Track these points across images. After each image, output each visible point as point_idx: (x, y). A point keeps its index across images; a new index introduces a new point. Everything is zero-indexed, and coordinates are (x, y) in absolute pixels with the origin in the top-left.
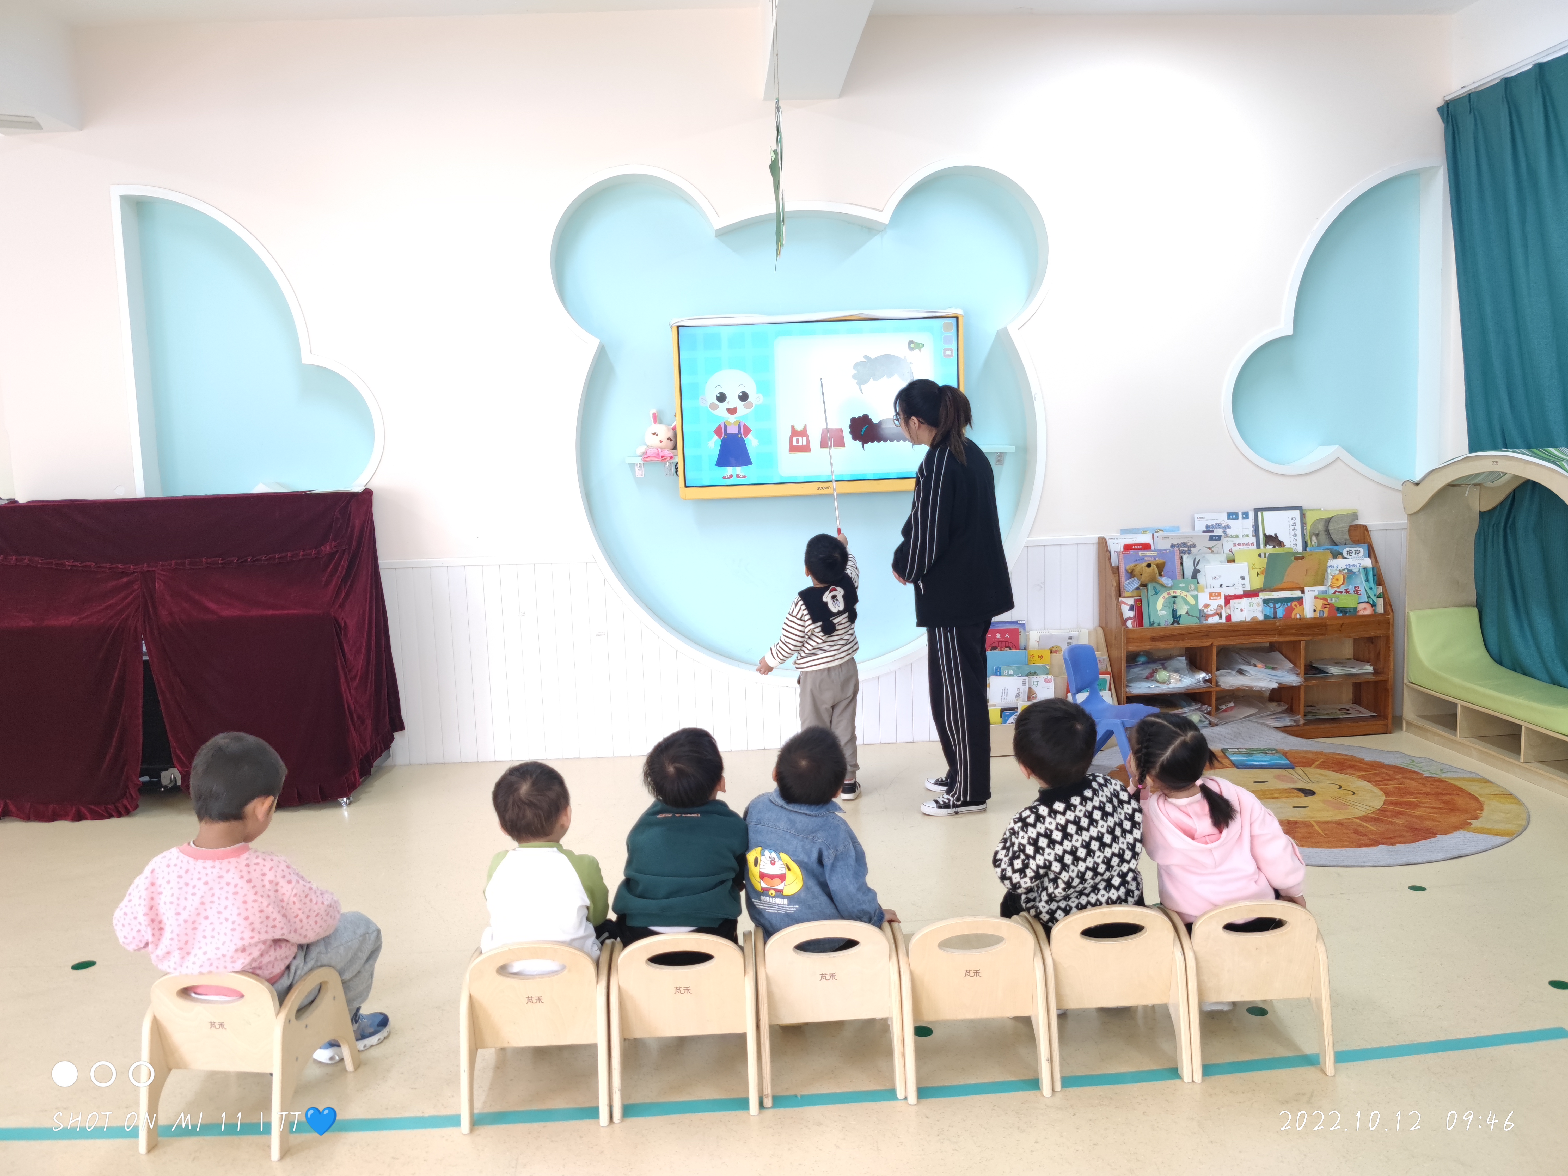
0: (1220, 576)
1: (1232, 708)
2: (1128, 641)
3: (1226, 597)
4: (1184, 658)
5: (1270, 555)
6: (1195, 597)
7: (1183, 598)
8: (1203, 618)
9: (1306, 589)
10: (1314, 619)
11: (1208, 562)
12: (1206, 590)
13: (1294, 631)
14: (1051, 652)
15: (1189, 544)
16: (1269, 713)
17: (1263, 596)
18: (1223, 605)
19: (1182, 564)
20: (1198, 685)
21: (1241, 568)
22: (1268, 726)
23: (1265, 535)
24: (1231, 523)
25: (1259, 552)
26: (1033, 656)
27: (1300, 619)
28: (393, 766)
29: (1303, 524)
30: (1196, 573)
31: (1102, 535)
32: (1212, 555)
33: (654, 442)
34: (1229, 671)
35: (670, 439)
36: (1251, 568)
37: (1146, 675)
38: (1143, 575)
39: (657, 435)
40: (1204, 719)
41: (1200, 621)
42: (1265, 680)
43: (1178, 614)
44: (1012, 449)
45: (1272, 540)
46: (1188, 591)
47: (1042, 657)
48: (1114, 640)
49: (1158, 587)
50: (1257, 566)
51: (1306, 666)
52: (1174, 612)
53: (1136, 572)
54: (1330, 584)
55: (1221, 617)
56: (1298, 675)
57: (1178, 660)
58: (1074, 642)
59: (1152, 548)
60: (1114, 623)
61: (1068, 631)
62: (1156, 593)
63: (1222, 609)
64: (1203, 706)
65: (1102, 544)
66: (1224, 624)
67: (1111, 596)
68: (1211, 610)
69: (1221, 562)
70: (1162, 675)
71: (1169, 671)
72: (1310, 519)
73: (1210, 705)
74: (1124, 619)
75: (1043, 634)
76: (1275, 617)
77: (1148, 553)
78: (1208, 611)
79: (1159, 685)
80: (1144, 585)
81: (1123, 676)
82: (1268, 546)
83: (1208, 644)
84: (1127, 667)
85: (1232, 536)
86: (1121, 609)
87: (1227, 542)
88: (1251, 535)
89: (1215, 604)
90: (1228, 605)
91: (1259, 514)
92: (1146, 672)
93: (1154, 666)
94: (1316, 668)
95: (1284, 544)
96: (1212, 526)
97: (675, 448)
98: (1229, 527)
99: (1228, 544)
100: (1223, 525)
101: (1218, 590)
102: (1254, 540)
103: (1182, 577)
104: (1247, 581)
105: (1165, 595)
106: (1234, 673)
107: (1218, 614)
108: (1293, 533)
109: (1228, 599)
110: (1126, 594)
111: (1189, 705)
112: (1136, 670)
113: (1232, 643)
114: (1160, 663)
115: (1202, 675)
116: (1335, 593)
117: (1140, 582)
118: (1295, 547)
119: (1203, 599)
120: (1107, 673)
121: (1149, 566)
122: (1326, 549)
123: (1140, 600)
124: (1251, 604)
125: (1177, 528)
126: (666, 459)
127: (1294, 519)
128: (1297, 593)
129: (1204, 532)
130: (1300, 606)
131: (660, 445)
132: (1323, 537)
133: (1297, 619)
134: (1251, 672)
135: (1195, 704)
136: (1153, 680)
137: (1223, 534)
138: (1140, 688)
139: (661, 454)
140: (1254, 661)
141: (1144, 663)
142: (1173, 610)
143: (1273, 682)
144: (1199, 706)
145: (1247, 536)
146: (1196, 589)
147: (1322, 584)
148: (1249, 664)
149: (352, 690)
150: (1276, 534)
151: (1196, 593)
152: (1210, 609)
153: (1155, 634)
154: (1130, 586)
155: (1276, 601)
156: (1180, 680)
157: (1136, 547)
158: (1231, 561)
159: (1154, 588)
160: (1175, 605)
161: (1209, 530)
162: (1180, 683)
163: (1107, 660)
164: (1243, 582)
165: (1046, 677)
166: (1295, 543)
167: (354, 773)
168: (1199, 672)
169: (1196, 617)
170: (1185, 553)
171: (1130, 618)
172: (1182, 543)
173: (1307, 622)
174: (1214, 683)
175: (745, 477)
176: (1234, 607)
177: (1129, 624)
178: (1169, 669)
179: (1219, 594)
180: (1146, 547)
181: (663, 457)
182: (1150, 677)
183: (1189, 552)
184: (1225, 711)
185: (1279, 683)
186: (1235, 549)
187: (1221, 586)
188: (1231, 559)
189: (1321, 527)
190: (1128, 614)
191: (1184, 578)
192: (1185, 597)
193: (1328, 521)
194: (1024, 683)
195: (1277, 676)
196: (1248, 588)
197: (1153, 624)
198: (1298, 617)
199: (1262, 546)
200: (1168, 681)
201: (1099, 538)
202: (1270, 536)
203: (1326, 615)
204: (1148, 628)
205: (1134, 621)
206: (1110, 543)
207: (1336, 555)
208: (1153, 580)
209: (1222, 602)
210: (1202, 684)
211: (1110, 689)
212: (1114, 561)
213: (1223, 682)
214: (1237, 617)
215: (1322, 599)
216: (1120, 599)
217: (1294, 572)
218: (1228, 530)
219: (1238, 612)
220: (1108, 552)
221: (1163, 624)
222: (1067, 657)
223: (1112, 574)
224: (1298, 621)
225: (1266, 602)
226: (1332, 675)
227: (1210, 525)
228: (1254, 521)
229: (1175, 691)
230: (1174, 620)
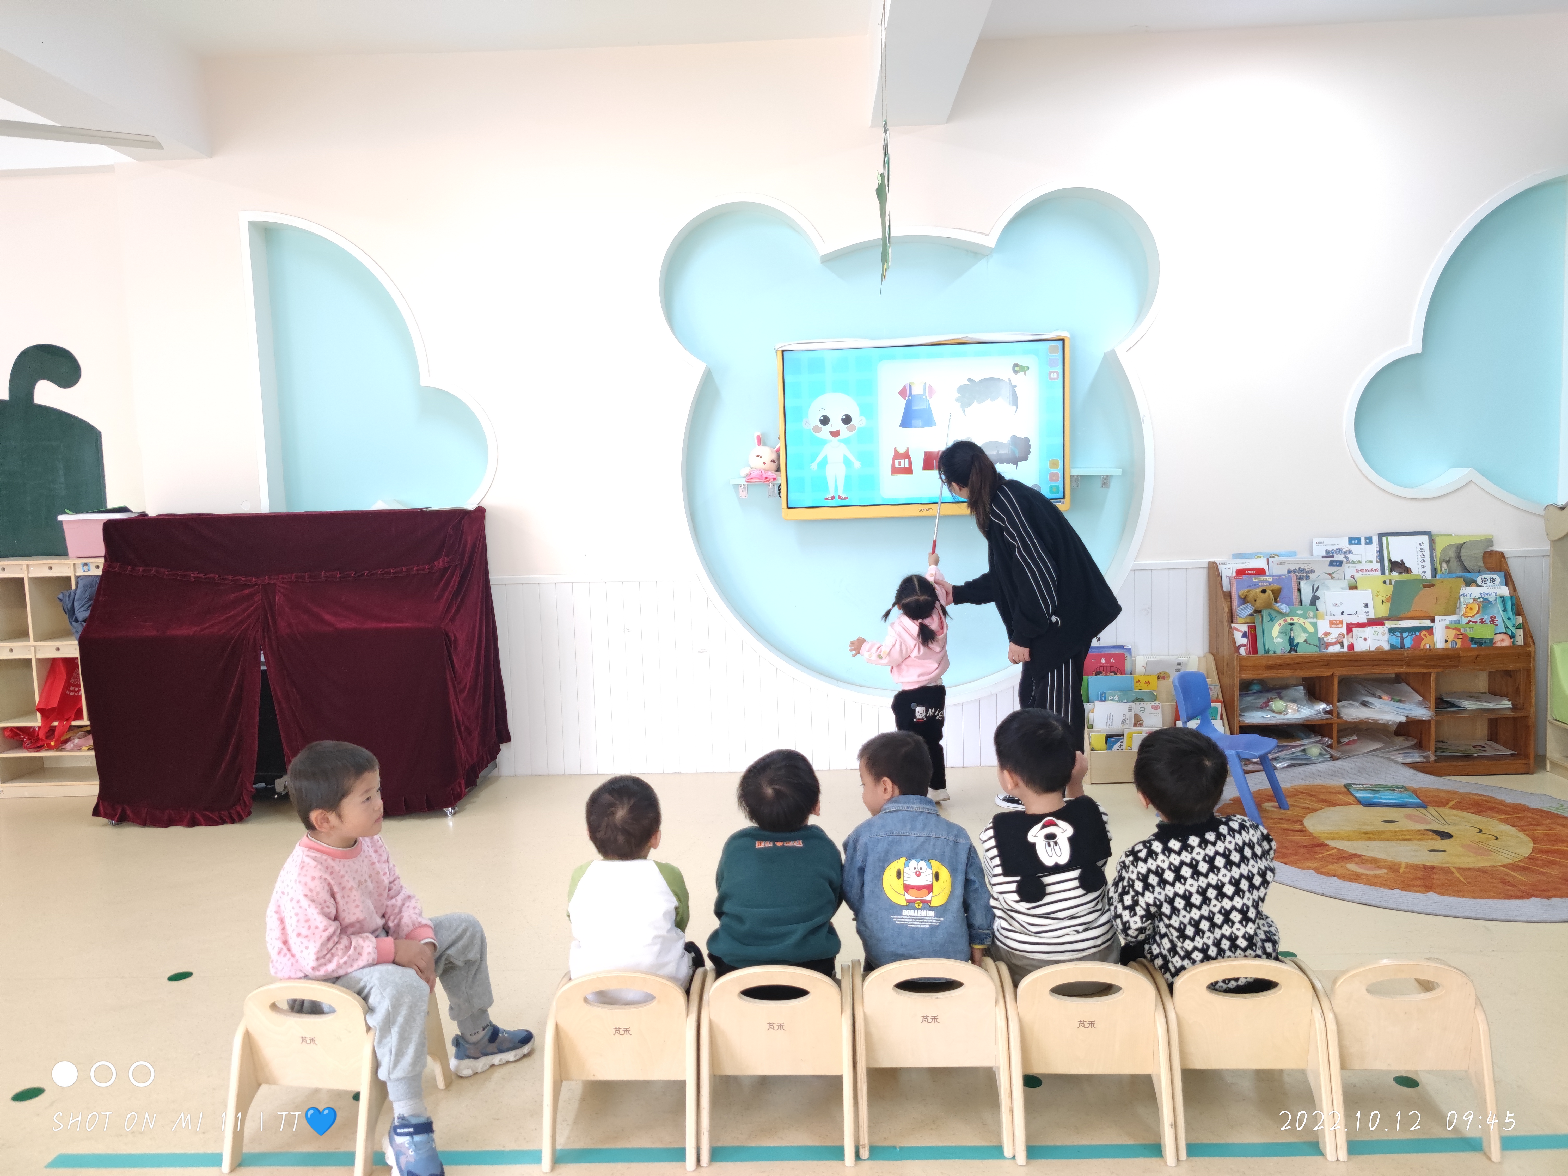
0: (1341, 603)
1: (1355, 741)
2: (1241, 668)
3: (1348, 625)
4: (1302, 688)
5: (1396, 582)
6: (1315, 625)
7: (1301, 625)
8: (1322, 647)
9: (1437, 618)
10: (1446, 649)
11: (1328, 588)
12: (1326, 617)
13: (1423, 662)
14: (1158, 678)
15: (1307, 570)
16: (1397, 748)
17: (1388, 624)
18: (1345, 633)
19: (1299, 590)
20: (1318, 717)
21: (1364, 595)
22: (1396, 762)
23: (1390, 560)
24: (1353, 548)
25: (1383, 578)
26: (1139, 681)
27: (1430, 650)
28: (499, 777)
29: (1432, 550)
30: (1314, 600)
31: (1212, 560)
32: (1332, 582)
33: (758, 464)
34: (1352, 702)
35: (773, 461)
36: (1376, 595)
37: (1261, 704)
38: (1257, 602)
39: (761, 457)
40: (1324, 752)
41: (1320, 649)
42: (1391, 713)
43: (1296, 641)
44: (1119, 472)
45: (1399, 566)
46: (1306, 618)
47: (1149, 682)
48: (1225, 668)
49: (1274, 614)
50: (1382, 593)
51: (1436, 699)
52: (1291, 640)
53: (1250, 597)
54: (1462, 613)
55: (1342, 646)
56: (1428, 708)
57: (1296, 690)
58: (1183, 670)
59: (1267, 573)
60: (1226, 651)
61: (1177, 656)
62: (1272, 620)
63: (1344, 637)
64: (1324, 739)
65: (1213, 569)
66: (1347, 653)
67: (1222, 622)
68: (1332, 639)
69: (1342, 589)
70: (1278, 704)
71: (1286, 701)
72: (1440, 546)
73: (1331, 737)
74: (1237, 645)
75: (1149, 659)
76: (1402, 647)
77: (1262, 579)
78: (1328, 640)
79: (1275, 715)
80: (1258, 612)
81: (1235, 705)
82: (1393, 572)
83: (1328, 674)
84: (1240, 695)
85: (1354, 562)
86: (1233, 635)
87: (1349, 567)
88: (1375, 561)
89: (1336, 632)
90: (1351, 634)
91: (1384, 539)
92: (1261, 701)
93: (1269, 695)
94: (1447, 702)
95: (1411, 570)
96: (1333, 552)
97: (778, 470)
98: (1350, 552)
99: (1349, 570)
100: (1344, 550)
101: (1340, 617)
102: (1378, 566)
103: (1300, 604)
104: (1370, 609)
105: (1282, 621)
106: (1357, 704)
107: (1340, 643)
108: (1421, 559)
109: (1350, 628)
110: (1239, 620)
111: (1308, 737)
112: (1249, 699)
113: (1355, 673)
114: (1276, 693)
115: (1322, 706)
116: (1468, 623)
117: (1254, 608)
118: (1423, 575)
119: (1323, 626)
120: (1218, 701)
121: (1264, 591)
122: (1458, 577)
123: (1255, 627)
124: (1375, 633)
125: (1294, 553)
126: (769, 480)
127: (1422, 545)
128: (1427, 623)
129: (1323, 557)
130: (1429, 635)
131: (764, 466)
132: (1454, 564)
133: (1427, 649)
134: (1376, 704)
135: (1315, 736)
136: (1268, 710)
137: (1344, 560)
138: (1254, 717)
139: (765, 476)
140: (1379, 693)
141: (1258, 692)
142: (1290, 637)
143: (1400, 715)
144: (1319, 738)
145: (1371, 562)
146: (1315, 616)
147: (1454, 613)
148: (1374, 695)
149: (460, 703)
150: (1402, 561)
151: (1315, 620)
152: (1330, 637)
153: (1271, 662)
154: (1244, 612)
155: (1403, 630)
156: (1298, 711)
157: (1249, 572)
158: (1353, 587)
159: (1270, 615)
160: (1292, 632)
161: (1328, 555)
162: (1298, 713)
163: (1218, 688)
164: (1367, 609)
165: (1153, 703)
166: (1423, 570)
167: (460, 783)
168: (1318, 703)
169: (1316, 645)
170: (1302, 579)
171: (1244, 645)
172: (1299, 569)
173: (1437, 654)
174: (1335, 715)
175: (846, 498)
176: (1357, 635)
177: (1242, 651)
178: (1286, 698)
179: (1341, 622)
180: (1260, 572)
181: (766, 478)
182: (1265, 706)
183: (1308, 578)
184: (1348, 744)
185: (1407, 717)
186: (1357, 575)
187: (1342, 613)
188: (1354, 585)
189: (1452, 553)
190: (1240, 640)
191: (1301, 605)
192: (1303, 624)
193: (1460, 547)
194: (1130, 709)
195: (1404, 709)
196: (1372, 616)
197: (1269, 651)
198: (1428, 647)
199: (1387, 572)
200: (1285, 711)
201: (1210, 563)
202: (1396, 562)
203: (1458, 646)
204: (1262, 656)
205: (1247, 648)
206: (1222, 568)
207: (1469, 583)
208: (1269, 606)
209: (1344, 630)
210: (1322, 716)
211: (1222, 718)
212: (1226, 586)
213: (1346, 714)
214: (1361, 646)
215: (1453, 629)
216: (1233, 625)
217: (1424, 600)
218: (1349, 556)
219: (1361, 641)
220: (1220, 577)
221: (1279, 652)
222: (1177, 684)
223: (1223, 600)
224: (1428, 651)
225: (1391, 631)
226: (1466, 709)
227: (1330, 549)
228: (1378, 546)
229: (1293, 722)
230: (1291, 648)
